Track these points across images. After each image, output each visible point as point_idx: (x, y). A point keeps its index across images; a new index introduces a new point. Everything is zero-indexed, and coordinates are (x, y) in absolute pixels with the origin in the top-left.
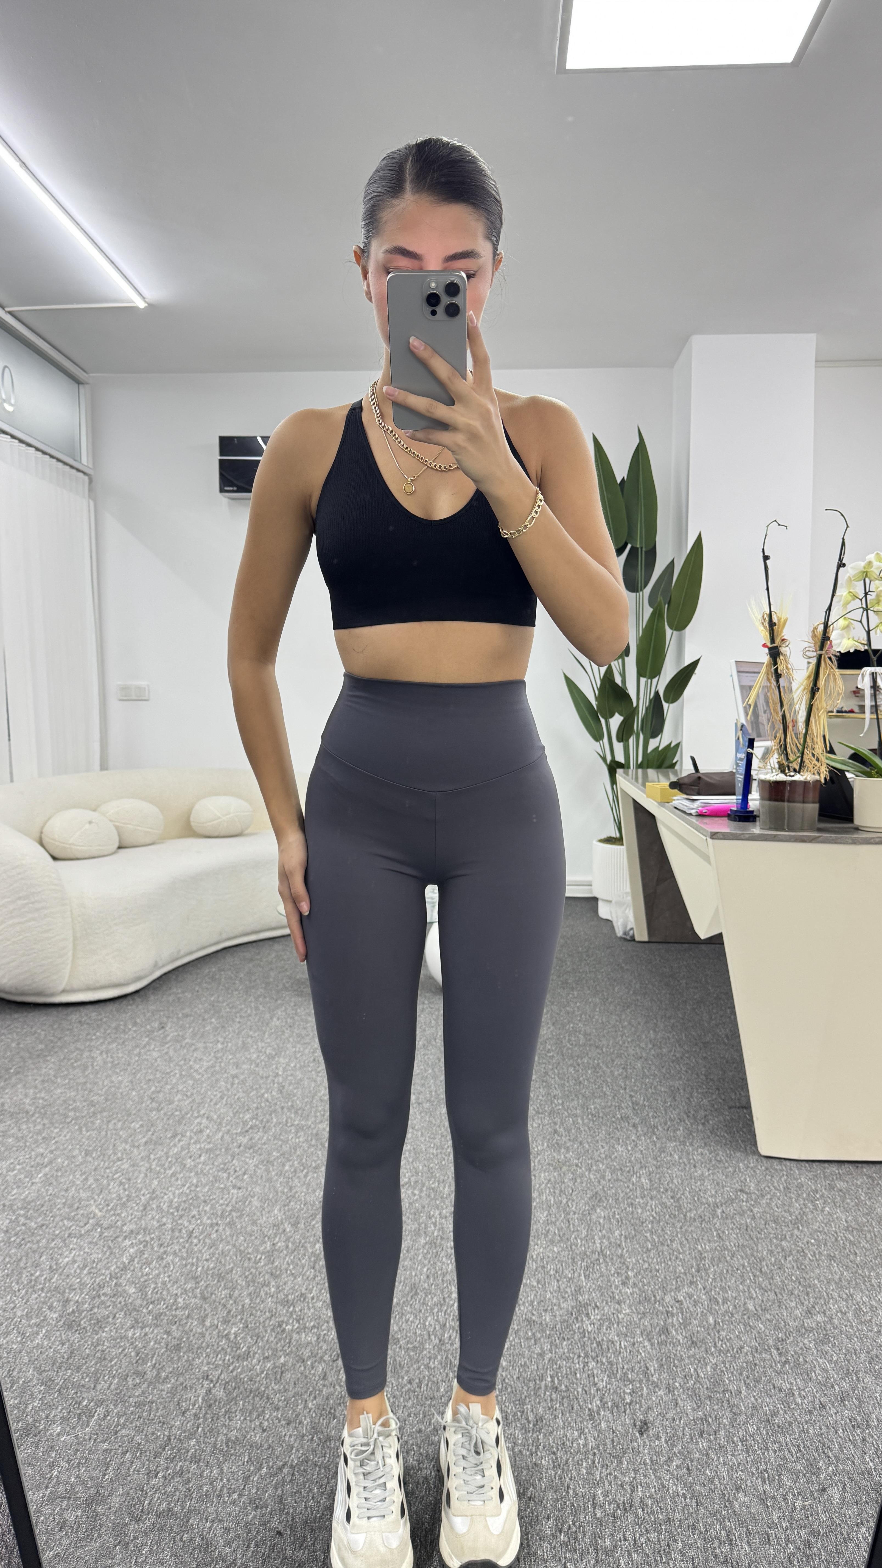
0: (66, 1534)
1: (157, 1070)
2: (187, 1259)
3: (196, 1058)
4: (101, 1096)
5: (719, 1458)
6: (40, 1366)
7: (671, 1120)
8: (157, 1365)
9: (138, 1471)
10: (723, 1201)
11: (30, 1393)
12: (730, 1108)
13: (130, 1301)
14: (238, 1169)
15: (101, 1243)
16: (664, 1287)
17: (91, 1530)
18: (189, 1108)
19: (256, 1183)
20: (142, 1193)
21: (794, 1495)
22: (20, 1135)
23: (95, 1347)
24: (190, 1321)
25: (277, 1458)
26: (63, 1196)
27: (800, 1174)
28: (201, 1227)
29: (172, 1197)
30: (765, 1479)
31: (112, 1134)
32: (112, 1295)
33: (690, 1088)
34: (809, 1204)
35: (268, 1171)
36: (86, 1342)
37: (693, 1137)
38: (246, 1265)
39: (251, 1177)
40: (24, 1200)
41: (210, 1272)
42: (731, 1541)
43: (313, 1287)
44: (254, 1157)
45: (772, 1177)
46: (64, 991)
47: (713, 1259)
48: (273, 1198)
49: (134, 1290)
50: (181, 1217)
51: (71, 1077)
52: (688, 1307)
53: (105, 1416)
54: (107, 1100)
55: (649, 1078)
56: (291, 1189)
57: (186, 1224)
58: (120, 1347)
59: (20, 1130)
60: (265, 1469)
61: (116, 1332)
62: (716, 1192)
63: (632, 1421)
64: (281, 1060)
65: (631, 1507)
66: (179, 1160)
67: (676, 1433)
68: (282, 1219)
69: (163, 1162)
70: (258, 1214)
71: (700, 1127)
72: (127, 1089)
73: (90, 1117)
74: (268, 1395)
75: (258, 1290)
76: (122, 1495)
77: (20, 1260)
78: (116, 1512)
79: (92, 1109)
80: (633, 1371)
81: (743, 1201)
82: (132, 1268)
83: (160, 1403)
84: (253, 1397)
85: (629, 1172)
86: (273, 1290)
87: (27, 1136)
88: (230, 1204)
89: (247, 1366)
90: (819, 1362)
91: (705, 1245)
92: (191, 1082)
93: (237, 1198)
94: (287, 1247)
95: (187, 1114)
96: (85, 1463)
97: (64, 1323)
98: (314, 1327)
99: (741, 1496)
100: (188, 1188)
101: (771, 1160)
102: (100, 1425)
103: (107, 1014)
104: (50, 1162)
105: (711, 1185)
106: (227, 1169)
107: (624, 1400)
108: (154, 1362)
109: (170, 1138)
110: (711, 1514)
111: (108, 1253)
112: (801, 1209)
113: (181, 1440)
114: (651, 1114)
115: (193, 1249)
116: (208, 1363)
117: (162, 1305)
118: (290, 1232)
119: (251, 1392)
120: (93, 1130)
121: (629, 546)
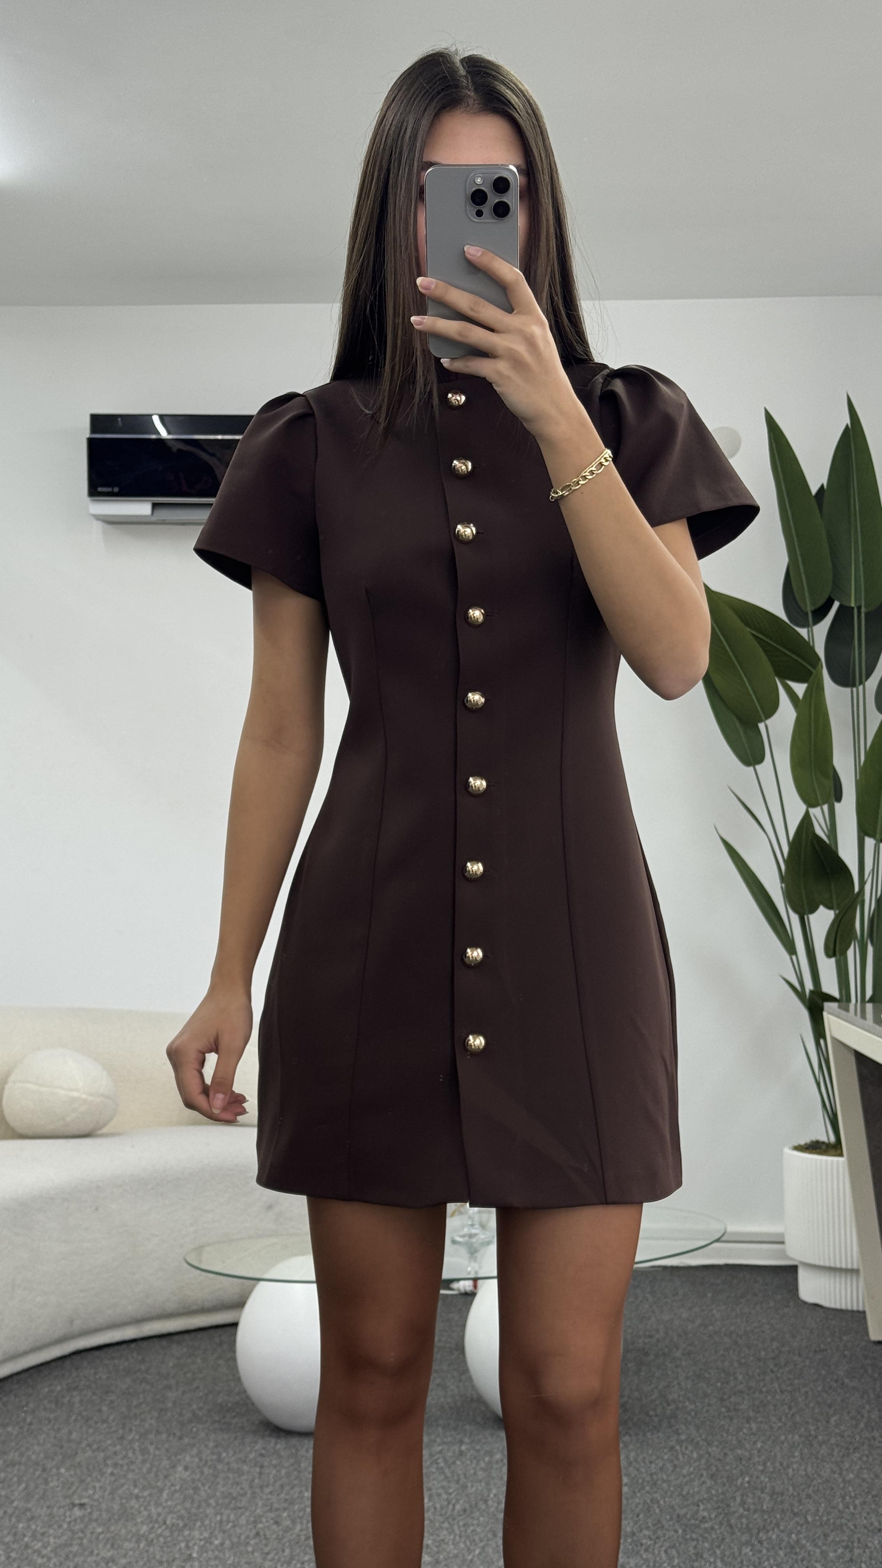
121: (836, 605)
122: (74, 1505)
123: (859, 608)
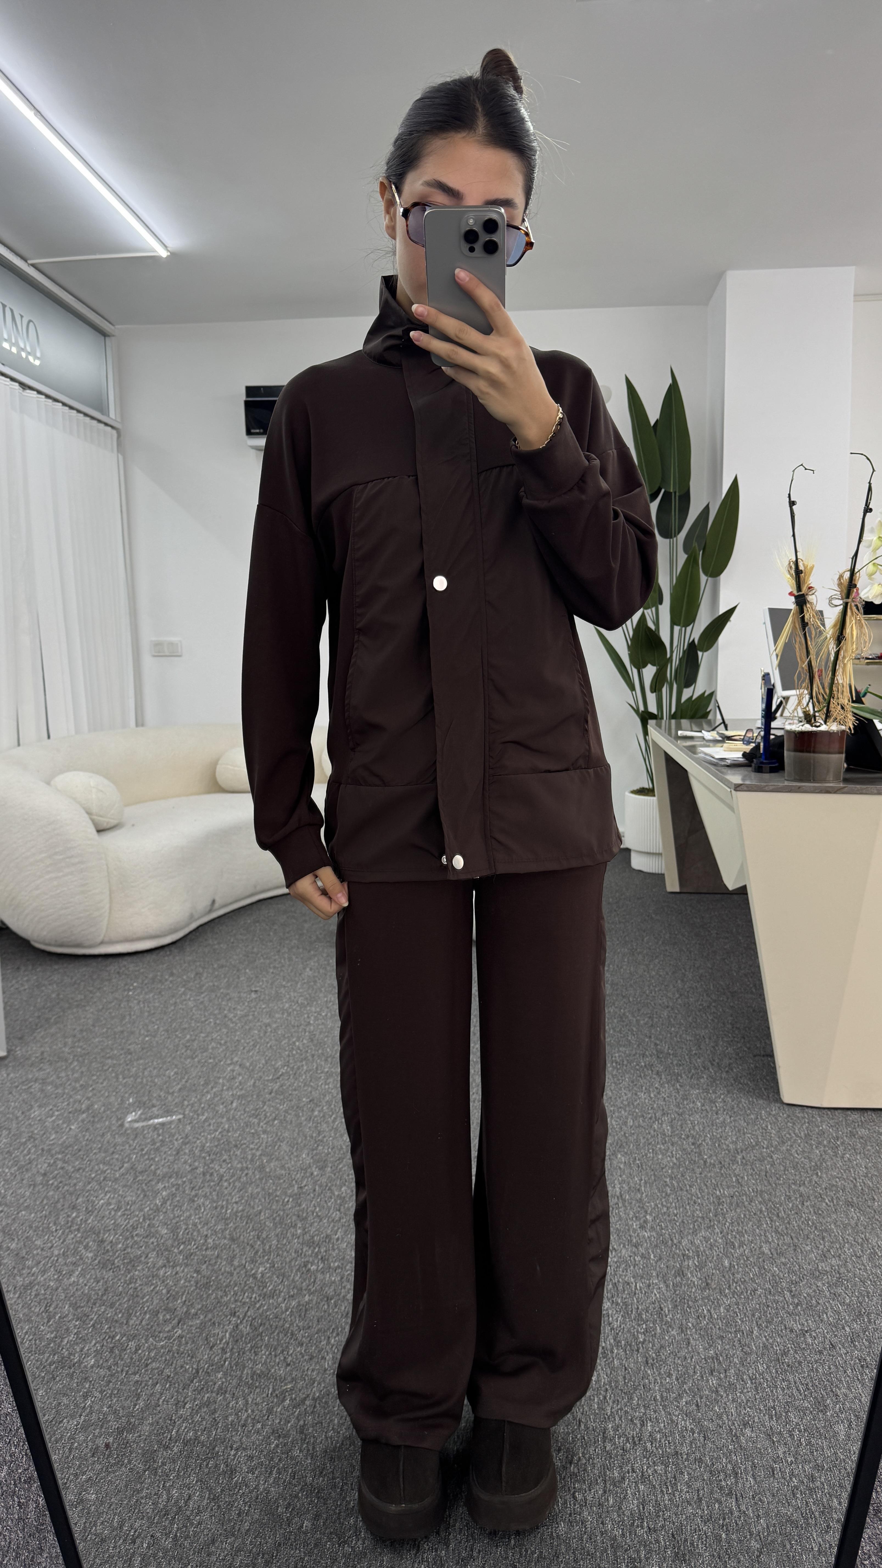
0: (98, 1460)
1: (192, 1019)
2: (217, 1202)
3: (230, 1007)
4: (137, 1044)
5: (728, 1395)
6: (76, 1303)
7: (696, 1068)
8: (187, 1302)
9: (167, 1402)
10: (743, 1147)
11: (65, 1327)
12: (755, 1056)
13: (162, 1241)
14: (268, 1115)
15: (135, 1186)
16: (681, 1231)
17: (122, 1456)
18: (223, 1055)
19: (285, 1128)
20: (175, 1138)
21: (800, 1431)
22: (58, 1082)
23: (128, 1285)
24: (219, 1261)
25: (300, 1390)
26: (99, 1141)
27: (821, 1122)
28: (231, 1171)
29: (204, 1141)
30: (772, 1416)
31: (147, 1081)
32: (145, 1235)
33: (715, 1037)
34: (830, 1151)
35: (297, 1116)
36: (120, 1280)
37: (717, 1084)
38: (274, 1207)
39: (281, 1122)
40: (62, 1144)
41: (240, 1214)
42: (737, 1474)
43: (338, 1229)
44: (284, 1103)
45: (794, 1124)
46: (102, 943)
47: (731, 1204)
48: (302, 1142)
49: (166, 1231)
50: (212, 1161)
51: (109, 1026)
52: (704, 1251)
53: (137, 1350)
54: (143, 1049)
55: (674, 1027)
56: (319, 1133)
57: (217, 1168)
58: (152, 1284)
59: (58, 1078)
60: (288, 1401)
61: (148, 1271)
62: (737, 1138)
63: (645, 1359)
64: (313, 1009)
65: (640, 1440)
66: (212, 1106)
67: (687, 1371)
68: (310, 1163)
69: (196, 1108)
70: (287, 1158)
71: (724, 1075)
72: (163, 1037)
73: (127, 1065)
74: (292, 1331)
75: (285, 1232)
76: (152, 1424)
77: (58, 1201)
78: (146, 1439)
79: (129, 1057)
80: (648, 1312)
81: (763, 1148)
82: (164, 1210)
83: (189, 1338)
84: (278, 1333)
85: (651, 1118)
86: (299, 1231)
87: (65, 1084)
88: (261, 1148)
89: (273, 1304)
90: (831, 1304)
91: (724, 1189)
92: (225, 1031)
93: (267, 1143)
94: (314, 1190)
95: (221, 1061)
96: (117, 1394)
97: (99, 1262)
98: (338, 1267)
99: (748, 1431)
100: (220, 1133)
101: (793, 1108)
102: (132, 1359)
103: (145, 966)
104: (88, 1109)
105: (732, 1131)
106: (258, 1115)
107: (637, 1338)
108: (184, 1299)
109: (203, 1085)
110: (717, 1448)
111: (142, 1196)
112: (821, 1155)
113: (208, 1373)
114: (675, 1062)
115: (223, 1192)
116: (236, 1301)
117: (192, 1247)
118: (317, 1175)
119: (276, 1328)
120: (130, 1077)
121: (663, 491)
122: (252, 991)
123: (675, 493)
